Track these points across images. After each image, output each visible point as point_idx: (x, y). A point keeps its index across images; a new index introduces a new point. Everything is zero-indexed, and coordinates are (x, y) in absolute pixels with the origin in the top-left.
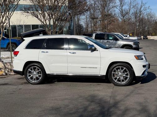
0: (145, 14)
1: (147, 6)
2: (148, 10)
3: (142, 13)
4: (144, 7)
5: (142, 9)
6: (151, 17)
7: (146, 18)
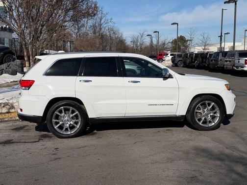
0: (107, 28)
1: (108, 17)
2: (110, 24)
3: (102, 27)
4: (104, 18)
5: (102, 21)
6: (114, 33)
7: (108, 34)
